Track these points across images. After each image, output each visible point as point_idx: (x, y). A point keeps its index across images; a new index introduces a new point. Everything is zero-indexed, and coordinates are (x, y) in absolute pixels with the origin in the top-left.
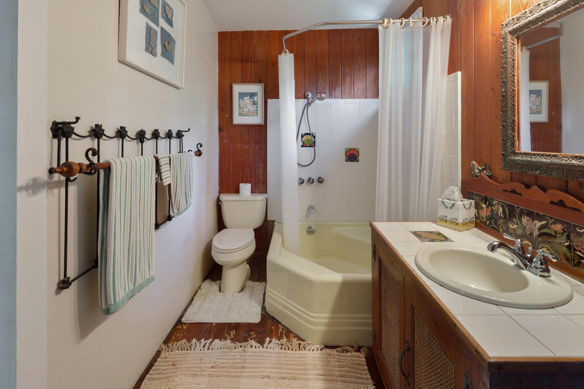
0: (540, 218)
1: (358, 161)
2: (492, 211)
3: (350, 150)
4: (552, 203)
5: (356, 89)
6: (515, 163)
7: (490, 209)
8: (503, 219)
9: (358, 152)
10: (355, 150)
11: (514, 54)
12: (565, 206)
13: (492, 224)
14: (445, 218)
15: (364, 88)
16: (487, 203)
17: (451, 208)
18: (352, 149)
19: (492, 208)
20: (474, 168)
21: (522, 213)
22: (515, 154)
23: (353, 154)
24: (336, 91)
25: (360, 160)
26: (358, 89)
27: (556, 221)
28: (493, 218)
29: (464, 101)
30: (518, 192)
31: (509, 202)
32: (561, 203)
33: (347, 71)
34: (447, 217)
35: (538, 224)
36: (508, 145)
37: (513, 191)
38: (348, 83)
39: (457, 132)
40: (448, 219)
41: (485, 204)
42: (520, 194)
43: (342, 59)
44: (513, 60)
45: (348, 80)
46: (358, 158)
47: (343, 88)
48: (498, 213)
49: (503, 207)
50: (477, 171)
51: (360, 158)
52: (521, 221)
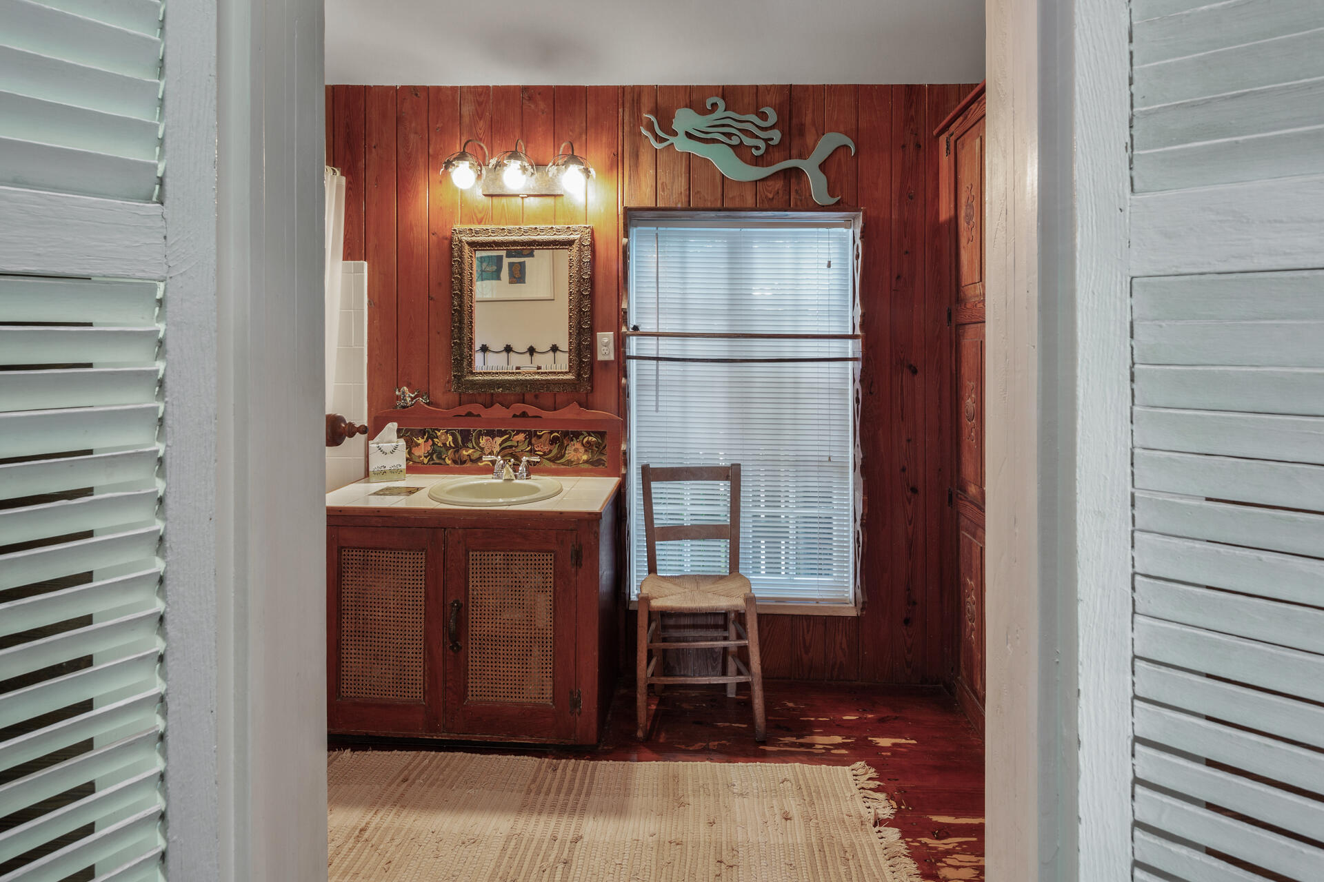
0: (501, 434)
2: (434, 444)
4: (515, 416)
6: (473, 383)
7: (430, 442)
8: (454, 448)
11: (472, 267)
12: (528, 417)
13: (433, 460)
14: (383, 469)
16: (425, 437)
17: (392, 452)
19: (433, 441)
20: (405, 396)
21: (480, 434)
22: (472, 373)
27: (518, 432)
28: (435, 452)
29: (374, 304)
30: (475, 413)
31: (462, 427)
32: (524, 415)
34: (400, 466)
35: (499, 440)
36: (464, 365)
37: (469, 414)
39: (363, 349)
40: (387, 468)
41: (423, 438)
42: (479, 416)
44: (471, 273)
48: (446, 444)
49: (453, 435)
50: (408, 399)
52: (478, 444)
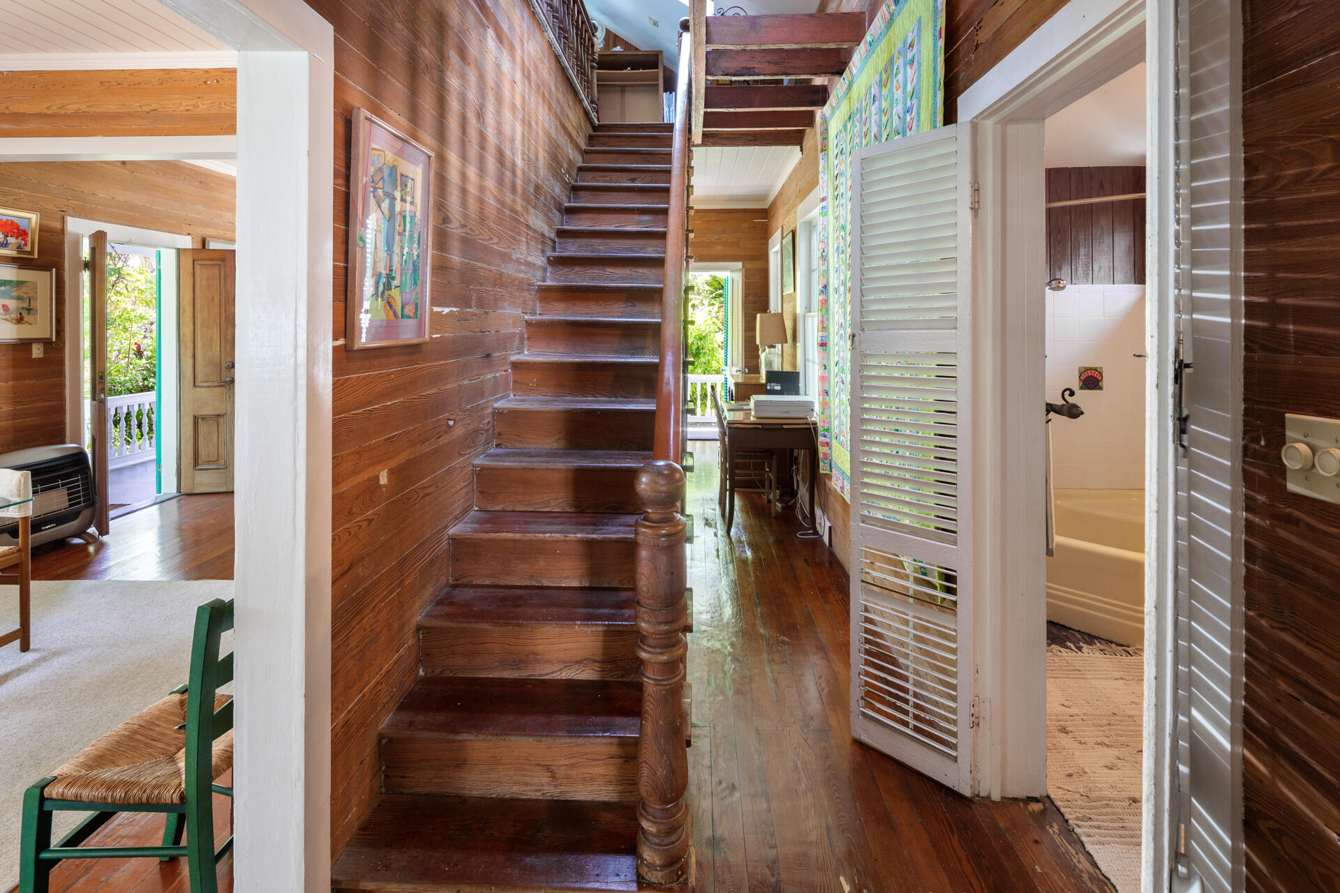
1: (1101, 388)
3: (1087, 369)
5: (1096, 268)
9: (1101, 374)
10: (1095, 369)
15: (1109, 267)
18: (1091, 369)
23: (1093, 376)
24: (1063, 272)
25: (1104, 388)
26: (1100, 268)
33: (1082, 237)
38: (1082, 257)
43: (1073, 217)
45: (1082, 251)
46: (1100, 384)
47: (1073, 267)
51: (1105, 383)
